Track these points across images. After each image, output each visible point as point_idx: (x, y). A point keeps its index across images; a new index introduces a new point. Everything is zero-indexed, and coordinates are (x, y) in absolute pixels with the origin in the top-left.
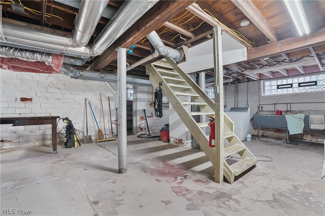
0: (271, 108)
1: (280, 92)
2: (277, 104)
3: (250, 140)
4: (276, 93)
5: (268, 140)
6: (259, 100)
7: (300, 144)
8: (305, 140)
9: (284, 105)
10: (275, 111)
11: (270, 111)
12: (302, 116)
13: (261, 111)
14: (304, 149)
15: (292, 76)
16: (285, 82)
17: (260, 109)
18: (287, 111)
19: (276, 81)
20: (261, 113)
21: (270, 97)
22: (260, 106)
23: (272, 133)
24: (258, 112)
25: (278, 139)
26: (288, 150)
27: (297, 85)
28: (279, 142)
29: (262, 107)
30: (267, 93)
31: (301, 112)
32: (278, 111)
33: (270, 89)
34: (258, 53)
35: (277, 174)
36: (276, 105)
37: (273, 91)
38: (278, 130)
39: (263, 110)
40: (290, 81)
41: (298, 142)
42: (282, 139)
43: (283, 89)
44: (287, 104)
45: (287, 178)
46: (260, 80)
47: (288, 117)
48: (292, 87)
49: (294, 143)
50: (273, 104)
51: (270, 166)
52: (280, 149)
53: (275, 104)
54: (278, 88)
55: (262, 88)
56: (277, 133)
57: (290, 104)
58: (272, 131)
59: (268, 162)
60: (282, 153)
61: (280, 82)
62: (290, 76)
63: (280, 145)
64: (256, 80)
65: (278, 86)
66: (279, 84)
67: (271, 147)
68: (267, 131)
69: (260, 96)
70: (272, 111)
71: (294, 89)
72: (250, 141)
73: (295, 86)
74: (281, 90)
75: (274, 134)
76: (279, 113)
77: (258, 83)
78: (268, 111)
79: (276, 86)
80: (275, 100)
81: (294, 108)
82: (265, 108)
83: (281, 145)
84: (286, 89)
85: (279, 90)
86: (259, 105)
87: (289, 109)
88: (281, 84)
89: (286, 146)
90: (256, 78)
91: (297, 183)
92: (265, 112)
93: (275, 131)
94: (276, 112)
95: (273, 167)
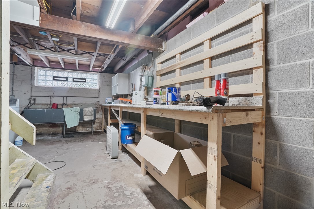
0: (46, 101)
1: (56, 84)
2: (53, 96)
3: (22, 143)
4: (51, 85)
5: (43, 138)
6: (31, 91)
7: (75, 136)
8: (78, 131)
9: (60, 98)
10: (50, 104)
11: (45, 104)
12: (78, 109)
13: (33, 104)
14: (82, 140)
15: (68, 70)
16: (61, 74)
17: (32, 102)
18: (63, 105)
19: (52, 72)
20: (33, 107)
21: (45, 88)
22: (33, 98)
23: (47, 129)
24: (29, 105)
25: (54, 134)
26: (71, 145)
27: (71, 80)
28: (56, 138)
29: (35, 100)
30: (42, 84)
31: (75, 105)
32: (54, 104)
33: (45, 79)
34: (56, 25)
35: (83, 181)
36: (51, 98)
37: (48, 82)
38: (54, 125)
39: (36, 103)
40: (65, 74)
41: (73, 135)
42: (57, 134)
43: (59, 82)
44: (63, 97)
45: (94, 180)
46: (33, 66)
47: (66, 110)
48: (67, 80)
49: (69, 136)
50: (49, 96)
51: (68, 173)
52: (62, 146)
53: (50, 96)
54: (54, 79)
55: (35, 76)
56: (52, 129)
57: (66, 97)
58: (47, 127)
59: (62, 168)
60: (68, 150)
61: (56, 74)
62: (66, 69)
63: (59, 141)
64: (29, 64)
65: (54, 77)
66: (55, 75)
67: (52, 146)
68: (41, 127)
69: (32, 85)
70: (47, 104)
71: (69, 83)
72: (22, 145)
73: (70, 81)
74: (57, 82)
75: (49, 129)
76: (55, 107)
77: (30, 70)
78: (42, 104)
79: (52, 77)
80: (50, 92)
81: (70, 101)
82: (39, 101)
83: (61, 141)
84: (62, 82)
85: (55, 82)
86: (31, 96)
87: (65, 102)
88: (57, 76)
89: (66, 141)
90: (28, 62)
91: (105, 182)
92: (38, 105)
93: (50, 127)
94: (52, 105)
95: (72, 174)
